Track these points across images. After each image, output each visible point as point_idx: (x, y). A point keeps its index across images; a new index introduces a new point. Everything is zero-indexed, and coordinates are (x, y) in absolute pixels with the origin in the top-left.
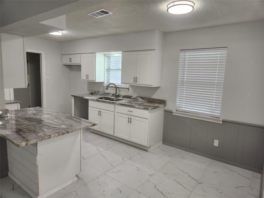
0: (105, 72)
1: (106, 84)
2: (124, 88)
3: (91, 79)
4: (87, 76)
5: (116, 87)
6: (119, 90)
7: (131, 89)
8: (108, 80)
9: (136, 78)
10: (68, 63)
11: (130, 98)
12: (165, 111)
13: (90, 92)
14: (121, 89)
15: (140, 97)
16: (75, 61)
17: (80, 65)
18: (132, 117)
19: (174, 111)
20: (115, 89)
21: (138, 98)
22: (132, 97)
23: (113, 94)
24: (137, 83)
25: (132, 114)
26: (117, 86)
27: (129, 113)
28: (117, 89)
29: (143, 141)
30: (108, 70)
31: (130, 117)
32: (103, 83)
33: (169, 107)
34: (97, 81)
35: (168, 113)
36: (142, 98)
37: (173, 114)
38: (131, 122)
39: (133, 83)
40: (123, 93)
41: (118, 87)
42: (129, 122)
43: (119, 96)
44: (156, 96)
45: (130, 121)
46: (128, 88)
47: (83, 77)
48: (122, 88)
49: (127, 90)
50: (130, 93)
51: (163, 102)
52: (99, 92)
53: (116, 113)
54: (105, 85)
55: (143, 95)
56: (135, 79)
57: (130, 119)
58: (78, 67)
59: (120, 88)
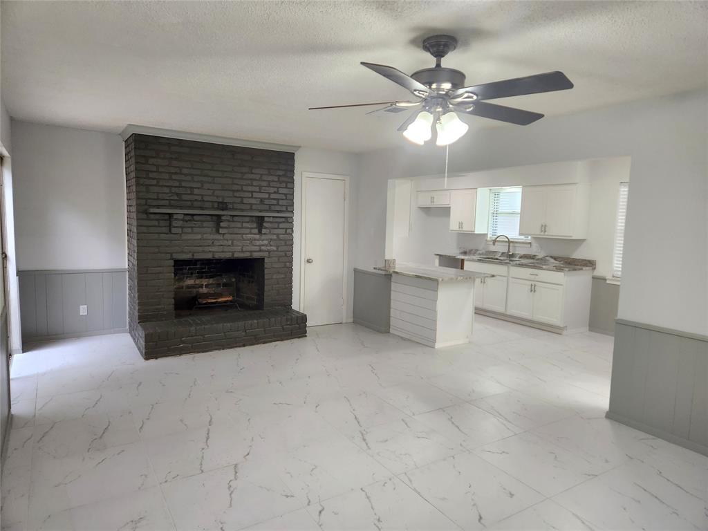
0: (490, 217)
1: (490, 237)
2: (523, 243)
3: (466, 228)
4: (461, 225)
5: (509, 242)
6: (514, 247)
7: (534, 245)
8: (495, 231)
9: (545, 226)
10: (427, 204)
11: (533, 259)
12: (594, 278)
13: (462, 251)
14: (516, 245)
15: (551, 257)
16: (441, 201)
17: (450, 208)
18: (536, 283)
19: (608, 276)
20: (508, 244)
21: (547, 258)
22: (537, 257)
23: (503, 253)
24: (546, 233)
25: (537, 278)
26: (511, 240)
27: (533, 277)
28: (511, 244)
29: (555, 320)
30: (495, 214)
31: (533, 283)
32: (485, 235)
33: (600, 271)
34: (476, 232)
35: (598, 281)
36: (555, 258)
37: (608, 282)
38: (535, 291)
39: (538, 233)
40: (520, 251)
41: (512, 242)
42: (531, 291)
43: (513, 256)
44: (579, 254)
45: (533, 289)
46: (530, 243)
47: (454, 226)
48: (519, 243)
49: (529, 246)
50: (534, 250)
51: (590, 264)
52: (478, 250)
53: (511, 279)
54: (488, 239)
55: (555, 254)
56: (544, 228)
57: (533, 287)
58: (445, 211)
59: (517, 243)
